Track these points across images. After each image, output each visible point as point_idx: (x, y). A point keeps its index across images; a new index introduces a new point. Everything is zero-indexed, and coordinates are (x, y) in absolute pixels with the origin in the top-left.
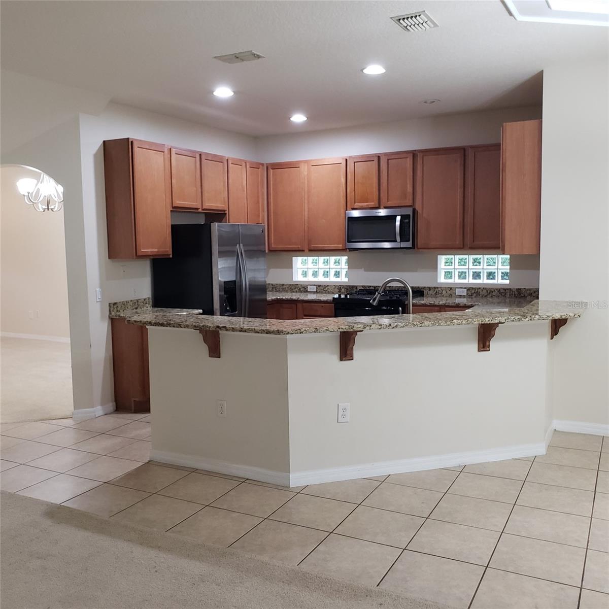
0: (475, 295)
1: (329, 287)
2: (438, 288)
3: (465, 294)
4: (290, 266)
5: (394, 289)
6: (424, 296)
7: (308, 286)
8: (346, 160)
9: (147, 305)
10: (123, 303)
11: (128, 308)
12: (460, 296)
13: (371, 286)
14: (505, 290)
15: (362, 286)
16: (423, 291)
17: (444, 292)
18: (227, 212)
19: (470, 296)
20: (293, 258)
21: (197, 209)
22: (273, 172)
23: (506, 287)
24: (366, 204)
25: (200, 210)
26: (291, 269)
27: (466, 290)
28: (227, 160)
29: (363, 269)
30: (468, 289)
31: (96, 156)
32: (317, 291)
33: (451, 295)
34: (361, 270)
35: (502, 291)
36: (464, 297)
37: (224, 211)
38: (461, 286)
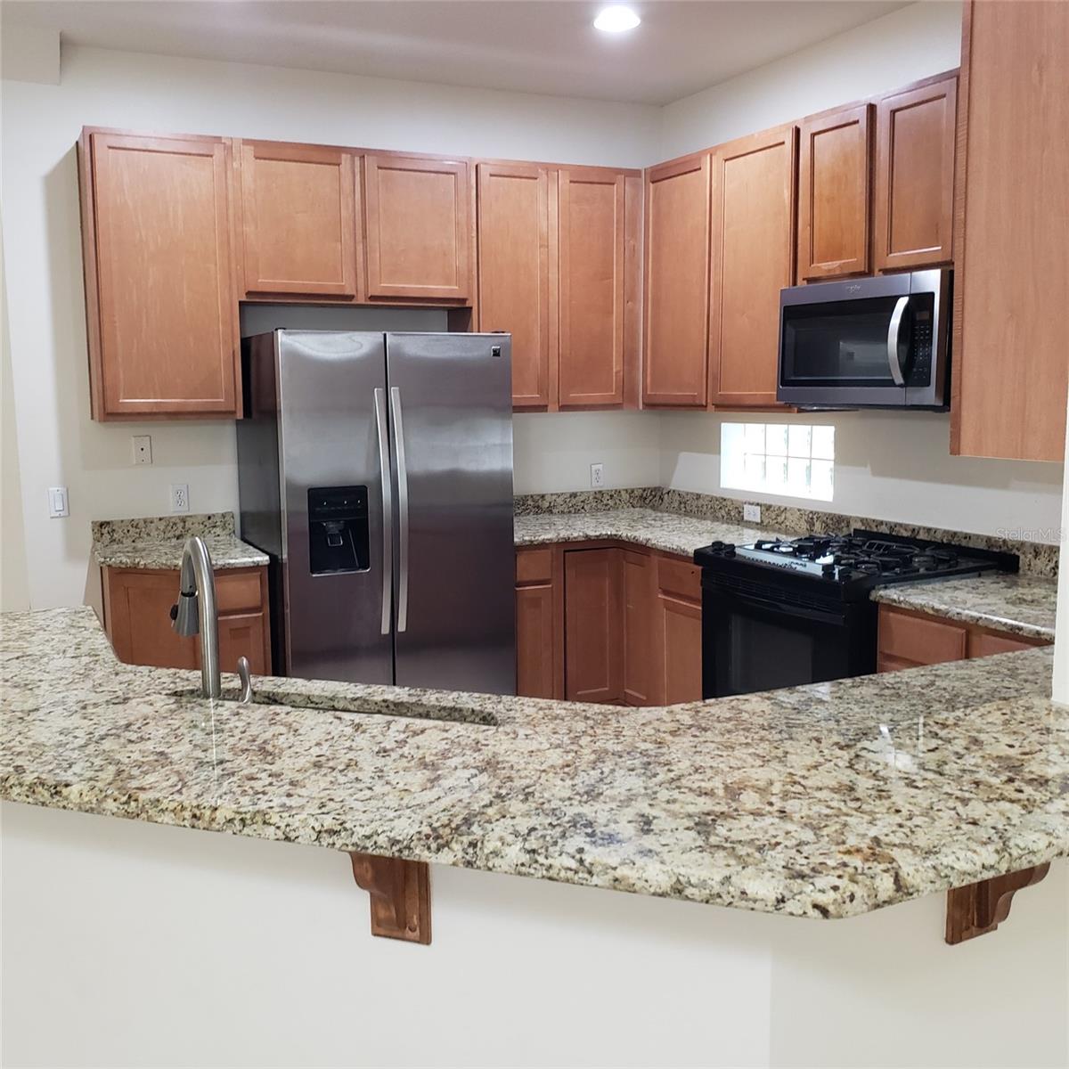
1: (788, 514)
4: (714, 447)
5: (938, 537)
6: (1021, 572)
7: (745, 506)
8: (798, 131)
9: (218, 531)
10: (134, 524)
11: (148, 535)
13: (882, 523)
15: (862, 520)
16: (1018, 557)
18: (472, 303)
20: (723, 424)
21: (351, 297)
22: (655, 190)
24: (837, 263)
25: (361, 300)
26: (718, 456)
28: (477, 166)
29: (869, 468)
31: (51, 181)
32: (762, 522)
34: (863, 468)
37: (464, 300)
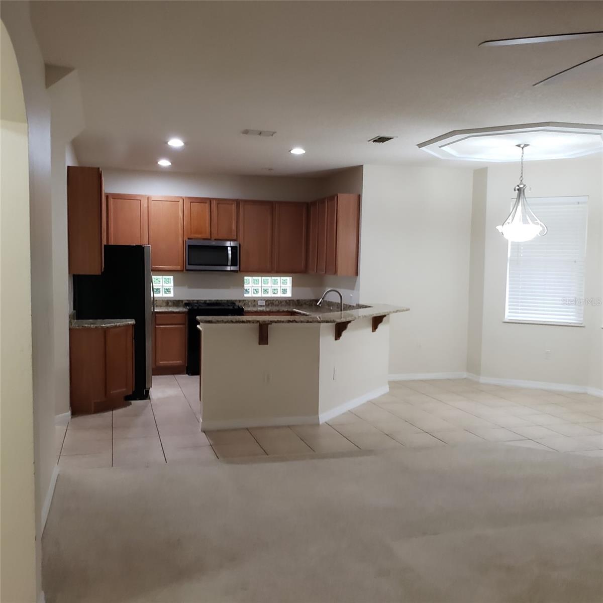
0: (270, 305)
2: (245, 300)
3: (264, 304)
12: (261, 306)
14: (290, 301)
17: (250, 303)
19: (267, 305)
23: (290, 299)
24: (200, 236)
27: (264, 301)
30: (267, 301)
33: (254, 306)
35: (288, 301)
36: (263, 306)
38: (262, 299)
